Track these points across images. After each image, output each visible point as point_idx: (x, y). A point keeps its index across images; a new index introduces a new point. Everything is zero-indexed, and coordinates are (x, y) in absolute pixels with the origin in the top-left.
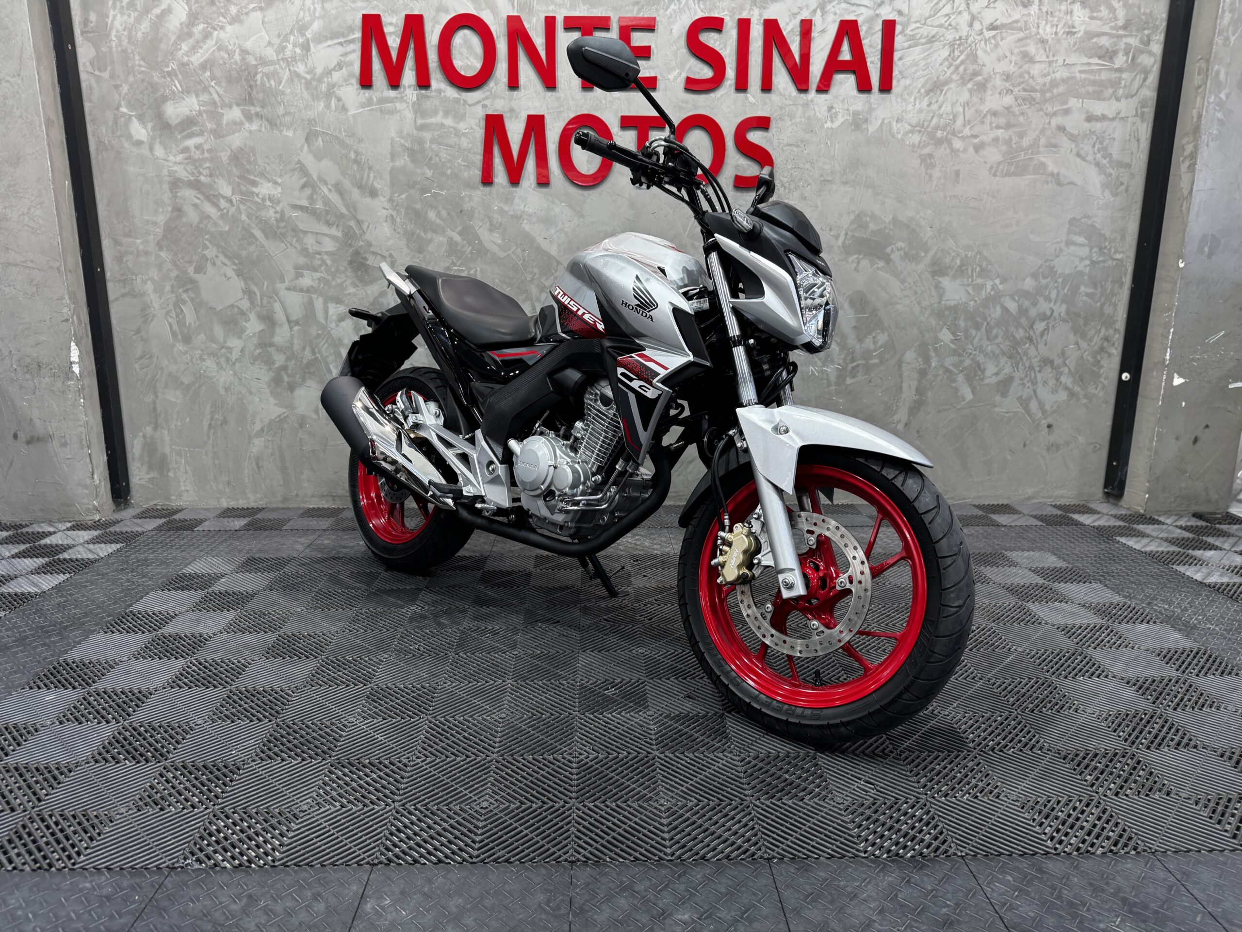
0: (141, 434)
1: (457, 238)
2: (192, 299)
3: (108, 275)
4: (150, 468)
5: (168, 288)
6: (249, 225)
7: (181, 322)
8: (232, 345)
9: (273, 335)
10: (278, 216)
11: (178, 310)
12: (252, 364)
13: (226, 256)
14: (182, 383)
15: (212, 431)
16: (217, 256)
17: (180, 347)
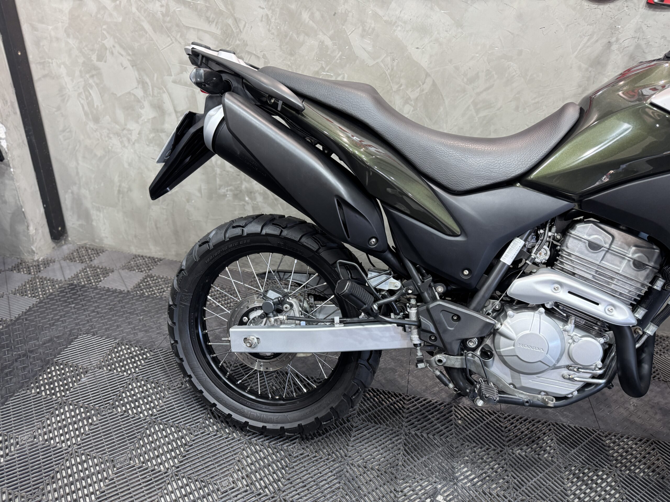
0: (70, 191)
1: (329, 42)
2: (97, 84)
3: (31, 57)
4: (79, 217)
5: (77, 73)
6: (139, 17)
7: (90, 104)
8: (131, 128)
9: (163, 123)
10: (164, 10)
11: (87, 93)
12: (148, 145)
13: (121, 46)
14: (96, 155)
15: (121, 196)
16: (114, 47)
17: (91, 125)
